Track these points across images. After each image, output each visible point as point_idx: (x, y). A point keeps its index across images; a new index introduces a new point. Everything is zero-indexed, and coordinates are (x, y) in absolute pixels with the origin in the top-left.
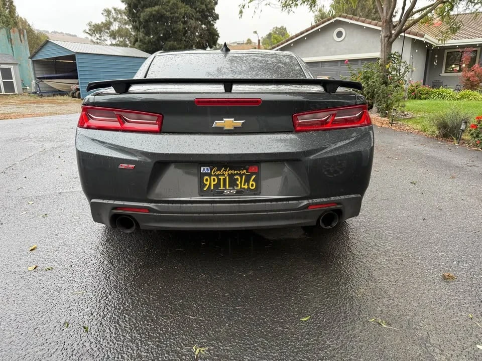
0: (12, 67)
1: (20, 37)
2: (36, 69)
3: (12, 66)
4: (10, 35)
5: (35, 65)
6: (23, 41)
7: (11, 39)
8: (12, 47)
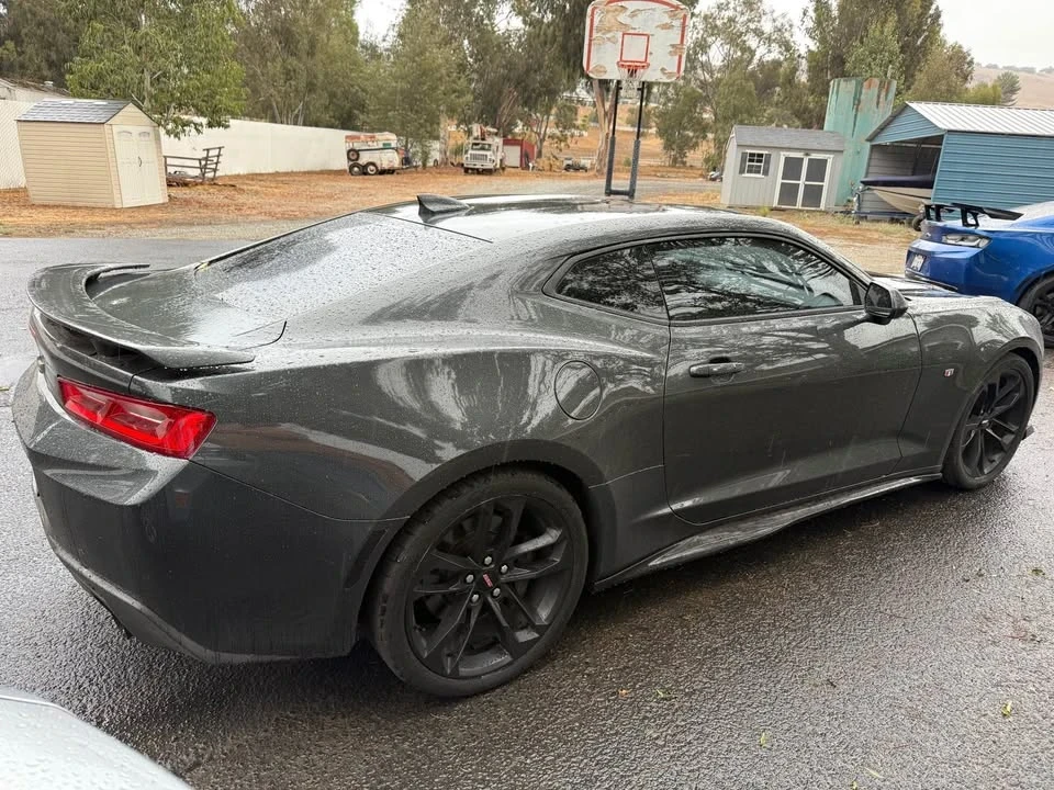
0: (830, 158)
1: (879, 97)
2: (873, 163)
3: (832, 156)
4: (861, 93)
5: (875, 156)
6: (881, 105)
7: (859, 101)
8: (856, 116)
